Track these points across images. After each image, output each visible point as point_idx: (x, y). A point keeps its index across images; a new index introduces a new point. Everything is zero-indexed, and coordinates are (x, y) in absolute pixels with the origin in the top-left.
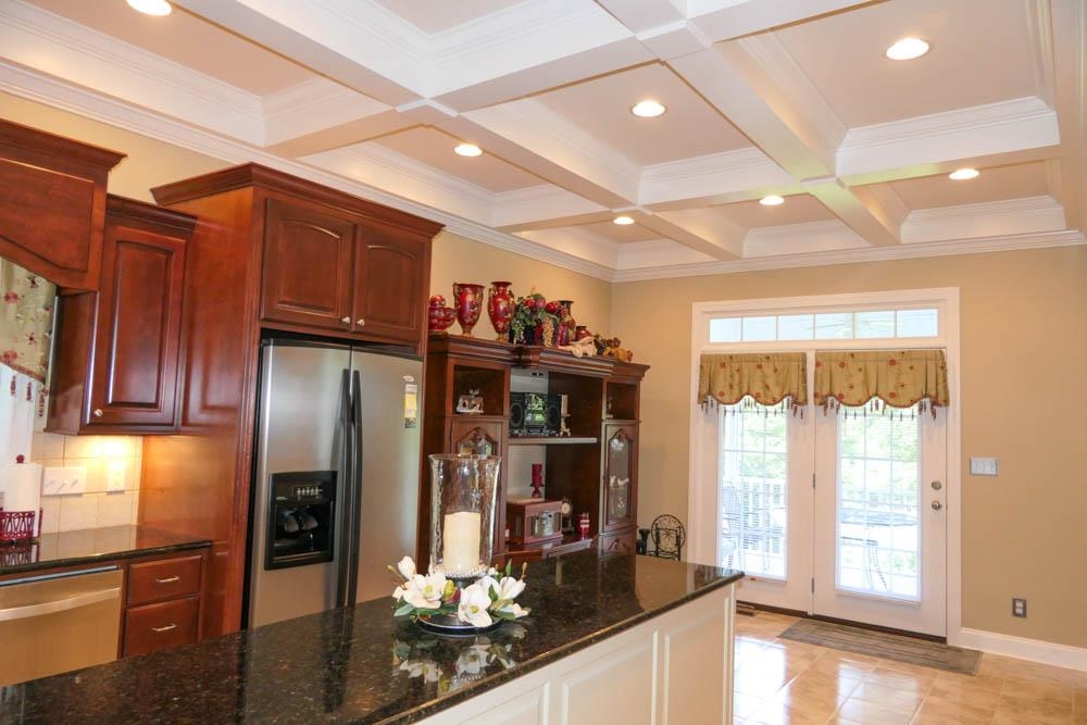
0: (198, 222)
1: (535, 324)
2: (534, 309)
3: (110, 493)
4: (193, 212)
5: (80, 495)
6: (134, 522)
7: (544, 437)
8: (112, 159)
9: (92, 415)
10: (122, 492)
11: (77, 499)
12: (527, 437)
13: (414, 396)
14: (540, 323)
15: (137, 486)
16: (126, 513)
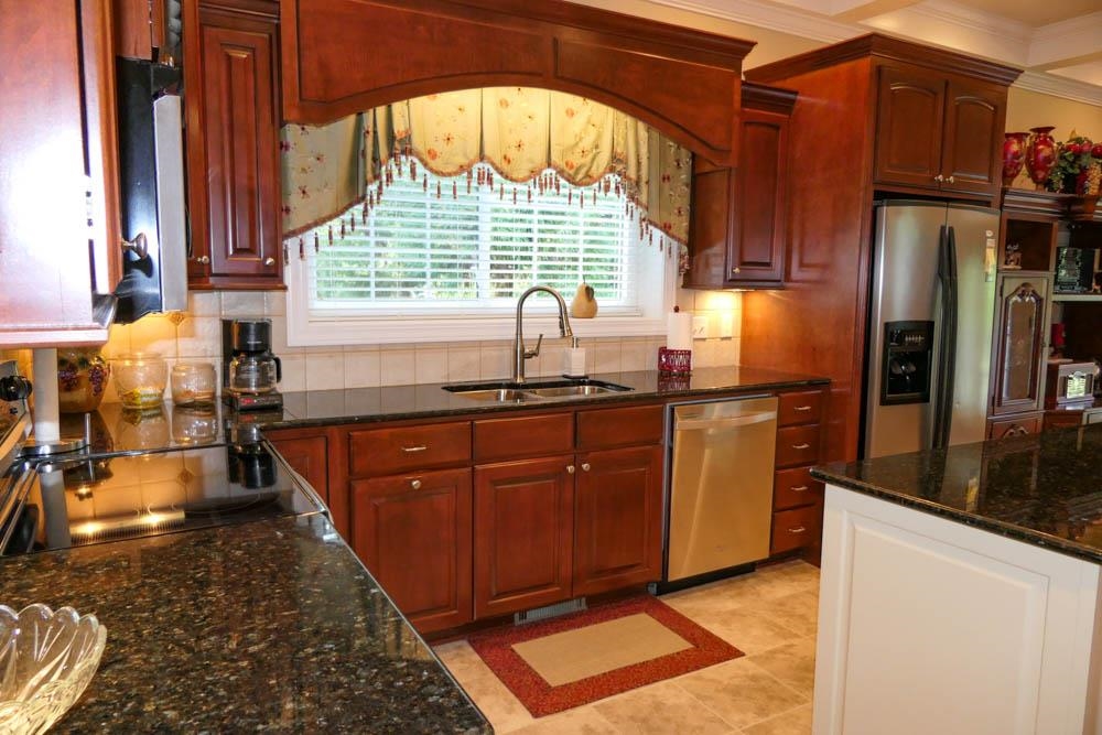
0: (799, 97)
1: (1078, 171)
2: (1078, 154)
3: (723, 339)
4: (795, 88)
5: (704, 339)
6: (738, 364)
7: (1077, 294)
8: (745, 47)
9: (733, 272)
10: (729, 338)
11: (702, 342)
12: (1060, 293)
13: (992, 250)
14: (1084, 170)
15: (739, 334)
16: (732, 355)
